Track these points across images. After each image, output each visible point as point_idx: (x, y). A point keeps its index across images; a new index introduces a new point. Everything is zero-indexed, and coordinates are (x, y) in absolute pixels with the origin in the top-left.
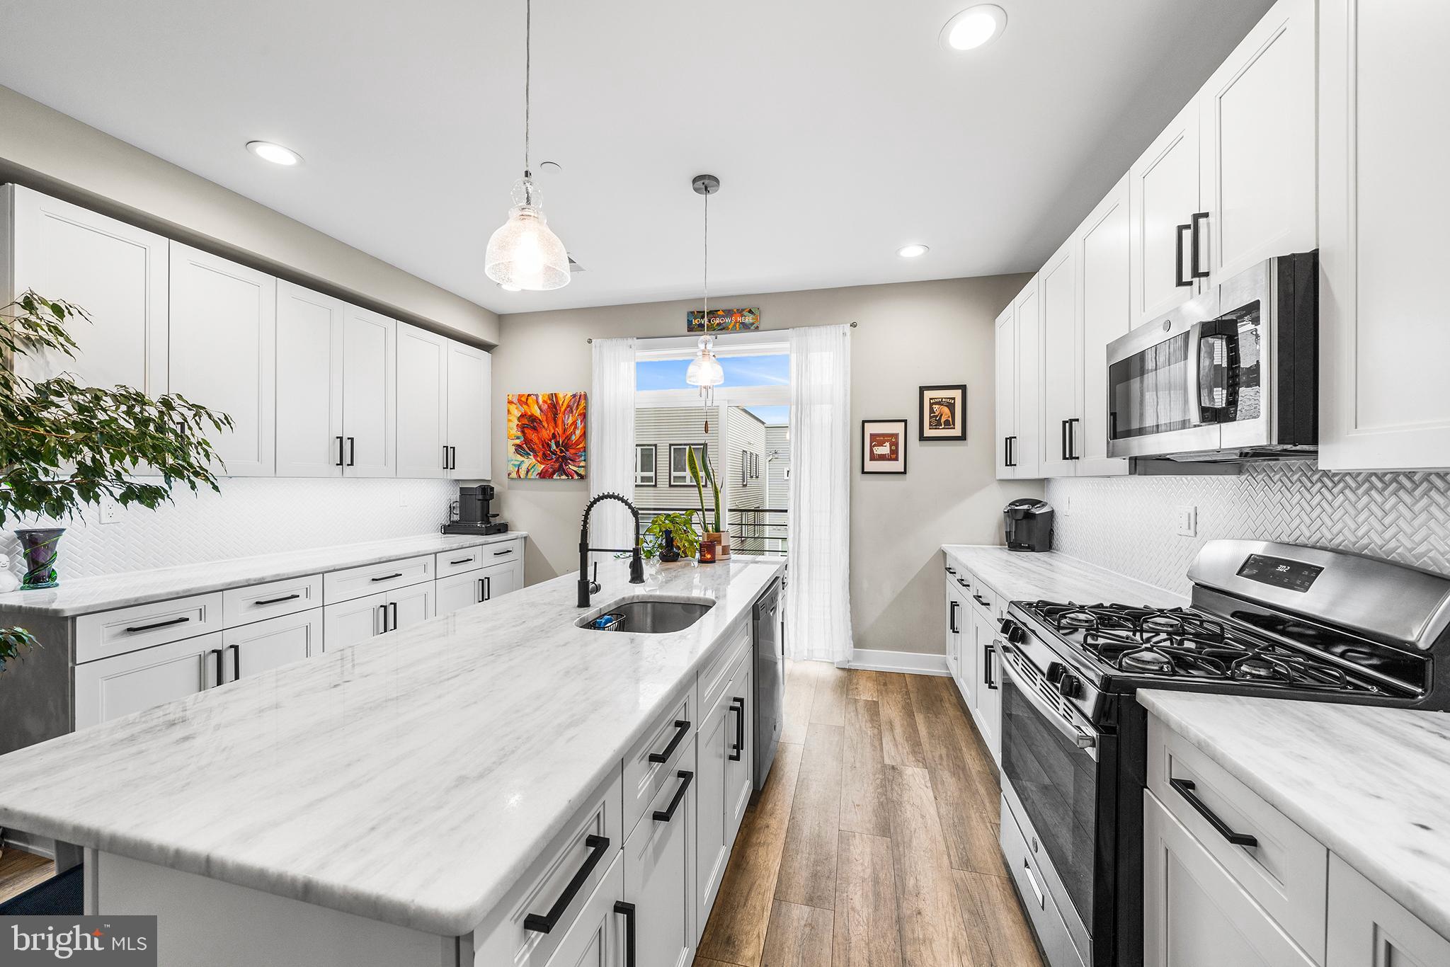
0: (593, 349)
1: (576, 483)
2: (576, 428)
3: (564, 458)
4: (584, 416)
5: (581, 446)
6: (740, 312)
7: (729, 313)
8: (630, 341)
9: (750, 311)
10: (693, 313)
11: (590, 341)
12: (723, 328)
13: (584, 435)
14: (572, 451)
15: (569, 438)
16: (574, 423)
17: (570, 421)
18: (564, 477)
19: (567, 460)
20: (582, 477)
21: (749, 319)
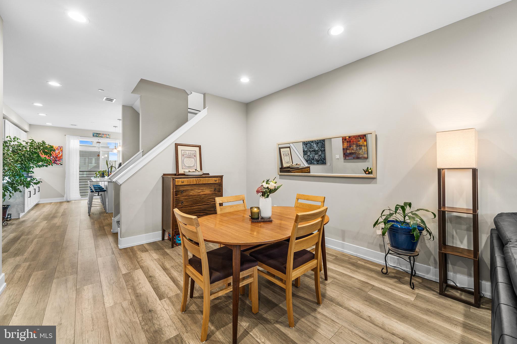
0: (66, 137)
1: (59, 166)
2: (60, 153)
3: (56, 160)
4: (62, 151)
5: (61, 158)
6: (106, 135)
7: (103, 134)
8: (78, 137)
9: (108, 135)
10: (94, 133)
11: (65, 135)
12: (101, 137)
13: (62, 156)
14: (59, 159)
15: (57, 156)
16: (59, 153)
17: (58, 152)
18: (56, 164)
19: (56, 161)
20: (62, 164)
21: (108, 136)
